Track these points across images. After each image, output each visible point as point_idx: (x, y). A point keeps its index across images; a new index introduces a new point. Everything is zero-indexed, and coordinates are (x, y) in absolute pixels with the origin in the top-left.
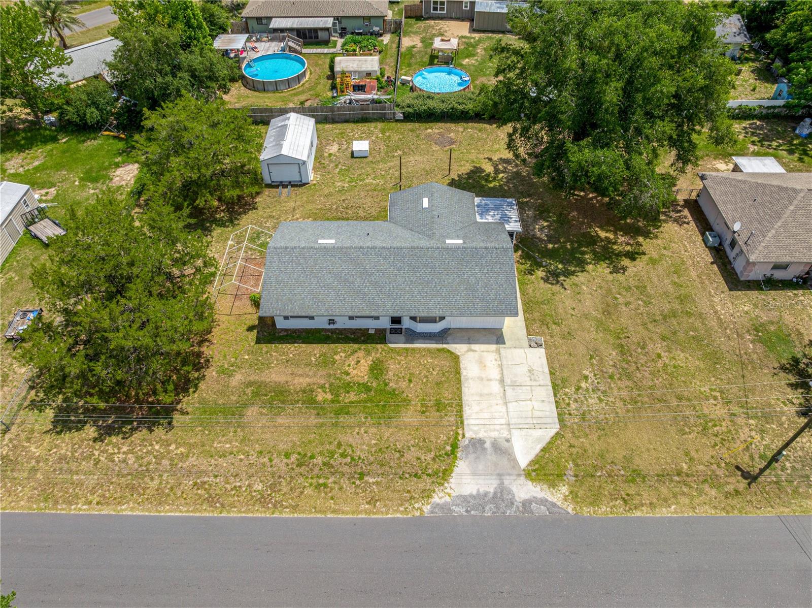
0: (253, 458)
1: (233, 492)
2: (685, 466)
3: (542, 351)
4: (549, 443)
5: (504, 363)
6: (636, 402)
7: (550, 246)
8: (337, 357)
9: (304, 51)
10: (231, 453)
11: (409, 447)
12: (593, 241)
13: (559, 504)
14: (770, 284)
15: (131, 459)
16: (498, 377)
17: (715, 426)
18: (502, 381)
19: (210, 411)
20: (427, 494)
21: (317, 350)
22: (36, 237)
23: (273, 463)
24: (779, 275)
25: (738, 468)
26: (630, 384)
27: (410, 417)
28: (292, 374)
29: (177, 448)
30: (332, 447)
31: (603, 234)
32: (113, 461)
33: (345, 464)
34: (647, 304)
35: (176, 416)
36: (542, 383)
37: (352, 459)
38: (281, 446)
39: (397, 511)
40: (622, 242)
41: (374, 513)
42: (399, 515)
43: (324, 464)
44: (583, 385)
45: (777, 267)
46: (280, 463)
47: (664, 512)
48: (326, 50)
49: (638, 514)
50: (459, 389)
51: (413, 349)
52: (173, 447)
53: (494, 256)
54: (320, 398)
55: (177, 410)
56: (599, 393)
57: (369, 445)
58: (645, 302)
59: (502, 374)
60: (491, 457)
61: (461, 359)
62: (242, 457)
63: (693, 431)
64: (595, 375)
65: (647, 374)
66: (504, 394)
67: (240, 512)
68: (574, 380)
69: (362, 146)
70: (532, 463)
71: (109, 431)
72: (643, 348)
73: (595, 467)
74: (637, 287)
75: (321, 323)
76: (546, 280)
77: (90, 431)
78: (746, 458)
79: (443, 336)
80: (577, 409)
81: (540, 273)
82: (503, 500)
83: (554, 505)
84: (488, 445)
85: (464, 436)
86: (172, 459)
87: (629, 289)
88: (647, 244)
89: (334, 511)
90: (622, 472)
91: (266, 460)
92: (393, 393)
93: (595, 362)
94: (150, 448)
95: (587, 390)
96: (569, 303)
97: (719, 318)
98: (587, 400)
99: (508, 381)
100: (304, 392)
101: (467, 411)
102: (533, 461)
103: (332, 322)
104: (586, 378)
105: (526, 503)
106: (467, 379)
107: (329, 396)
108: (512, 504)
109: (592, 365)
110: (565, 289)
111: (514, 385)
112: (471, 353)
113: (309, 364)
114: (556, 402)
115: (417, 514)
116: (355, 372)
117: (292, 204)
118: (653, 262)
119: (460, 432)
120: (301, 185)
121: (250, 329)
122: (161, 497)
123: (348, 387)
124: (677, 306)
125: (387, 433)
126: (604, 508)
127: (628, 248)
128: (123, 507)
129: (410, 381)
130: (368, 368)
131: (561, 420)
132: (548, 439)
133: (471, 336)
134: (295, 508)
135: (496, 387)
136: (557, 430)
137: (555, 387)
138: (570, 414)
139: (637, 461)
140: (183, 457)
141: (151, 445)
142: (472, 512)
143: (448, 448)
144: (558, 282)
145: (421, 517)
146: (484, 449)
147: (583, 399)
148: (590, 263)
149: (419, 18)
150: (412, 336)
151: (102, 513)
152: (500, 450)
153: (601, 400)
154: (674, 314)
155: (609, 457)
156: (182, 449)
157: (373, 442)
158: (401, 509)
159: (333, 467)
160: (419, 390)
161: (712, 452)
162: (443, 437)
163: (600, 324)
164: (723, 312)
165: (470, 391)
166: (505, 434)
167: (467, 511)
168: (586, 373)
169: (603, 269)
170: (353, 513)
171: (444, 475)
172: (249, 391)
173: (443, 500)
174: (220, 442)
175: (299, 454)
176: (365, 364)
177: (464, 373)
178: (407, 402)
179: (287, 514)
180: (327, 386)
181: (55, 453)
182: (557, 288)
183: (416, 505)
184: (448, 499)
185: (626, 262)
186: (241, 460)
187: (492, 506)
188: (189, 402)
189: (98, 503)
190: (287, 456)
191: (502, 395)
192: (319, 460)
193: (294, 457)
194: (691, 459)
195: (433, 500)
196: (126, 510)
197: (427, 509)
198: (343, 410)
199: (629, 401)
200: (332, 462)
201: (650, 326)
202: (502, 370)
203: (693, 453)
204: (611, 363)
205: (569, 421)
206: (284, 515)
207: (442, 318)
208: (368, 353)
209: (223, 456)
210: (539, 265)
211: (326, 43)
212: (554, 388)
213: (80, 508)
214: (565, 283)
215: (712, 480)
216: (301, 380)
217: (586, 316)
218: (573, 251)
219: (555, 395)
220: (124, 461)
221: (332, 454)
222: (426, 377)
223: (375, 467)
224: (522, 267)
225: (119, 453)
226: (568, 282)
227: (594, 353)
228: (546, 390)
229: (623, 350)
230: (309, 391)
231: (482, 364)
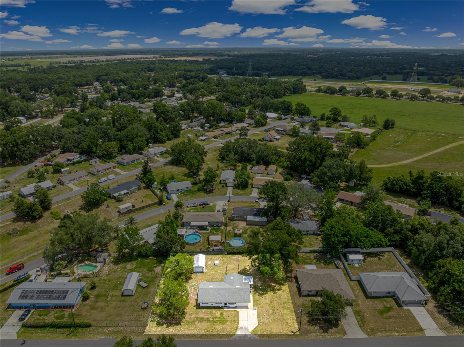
0: (198, 330)
1: (195, 336)
2: (282, 331)
3: (256, 310)
4: (256, 327)
5: (248, 313)
7: (261, 288)
8: (213, 312)
9: (200, 232)
11: (228, 328)
12: (270, 286)
13: (256, 338)
14: (308, 296)
15: (174, 331)
17: (289, 324)
18: (247, 316)
19: (188, 323)
21: (209, 310)
22: (141, 286)
23: (202, 331)
24: (310, 293)
25: (292, 332)
26: (274, 317)
27: (228, 323)
28: (204, 315)
31: (273, 285)
34: (280, 300)
35: (182, 323)
36: (255, 316)
37: (217, 331)
38: (203, 328)
39: (226, 339)
40: (277, 287)
41: (222, 339)
45: (309, 291)
47: (276, 339)
48: (206, 232)
49: (271, 339)
50: (238, 318)
51: (229, 310)
52: (182, 329)
53: (246, 290)
54: (210, 320)
56: (267, 318)
60: (244, 330)
61: (239, 312)
64: (267, 315)
65: (277, 315)
66: (248, 319)
68: (262, 316)
69: (217, 262)
70: (252, 331)
72: (278, 310)
73: (264, 332)
74: (279, 297)
75: (209, 305)
76: (258, 295)
77: (165, 326)
78: (294, 330)
79: (235, 307)
80: (262, 321)
81: (258, 294)
82: (246, 337)
84: (243, 328)
85: (239, 326)
87: (277, 297)
88: (282, 287)
90: (269, 332)
92: (225, 319)
94: (177, 329)
95: (265, 318)
96: (263, 300)
101: (240, 322)
103: (212, 304)
105: (250, 337)
107: (212, 319)
108: (248, 338)
111: (250, 317)
112: (241, 311)
113: (207, 313)
114: (258, 320)
116: (217, 315)
117: (201, 278)
118: (284, 291)
120: (202, 272)
121: (194, 306)
123: (216, 318)
124: (287, 301)
125: (224, 326)
126: (265, 338)
127: (278, 288)
129: (228, 316)
131: (258, 323)
133: (242, 307)
134: (207, 339)
135: (246, 318)
136: (258, 325)
137: (258, 318)
138: (260, 322)
140: (184, 330)
143: (236, 328)
147: (263, 319)
148: (269, 291)
149: (232, 220)
150: (229, 308)
152: (246, 329)
153: (267, 320)
154: (286, 303)
155: (267, 330)
159: (213, 332)
160: (230, 318)
161: (287, 329)
163: (269, 305)
165: (240, 318)
166: (247, 326)
167: (239, 339)
168: (265, 314)
169: (272, 293)
170: (218, 339)
172: (195, 318)
173: (234, 337)
174: (191, 328)
176: (219, 313)
177: (239, 315)
178: (228, 320)
179: (205, 339)
180: (211, 317)
182: (261, 297)
183: (229, 338)
185: (277, 291)
187: (244, 338)
188: (184, 320)
190: (204, 330)
192: (211, 331)
197: (231, 338)
198: (215, 322)
199: (273, 320)
201: (280, 305)
204: (270, 313)
205: (260, 324)
207: (235, 303)
208: (220, 311)
209: (192, 330)
210: (257, 292)
211: (205, 229)
216: (206, 316)
217: (267, 303)
218: (266, 289)
221: (213, 330)
222: (232, 316)
223: (222, 332)
224: (253, 293)
226: (263, 296)
227: (267, 311)
228: (256, 318)
229: (273, 310)
230: (208, 318)
231: (243, 313)
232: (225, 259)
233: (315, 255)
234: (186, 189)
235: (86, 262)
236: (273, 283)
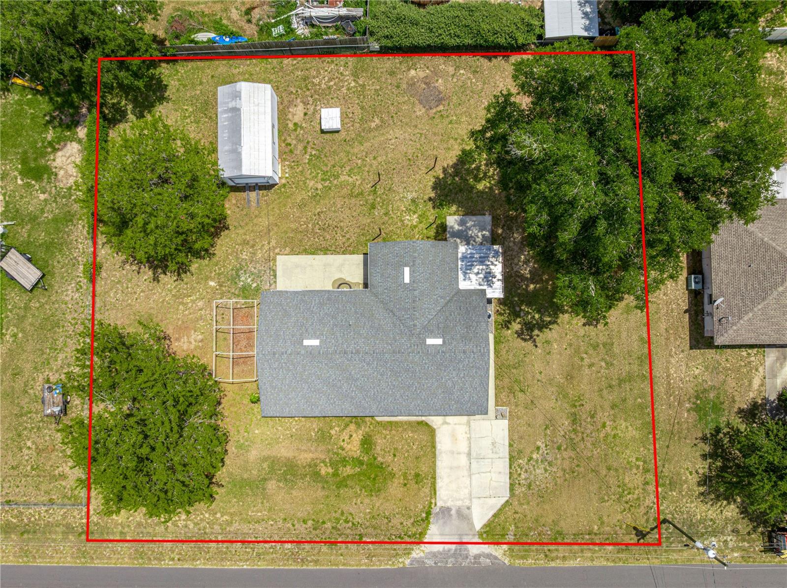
0: (280, 524)
1: (272, 550)
2: (596, 527)
3: (506, 422)
4: (500, 510)
5: (473, 436)
6: (573, 472)
7: (532, 286)
8: (333, 432)
10: (263, 520)
11: (394, 514)
13: (499, 557)
15: (191, 525)
16: (466, 450)
17: (629, 493)
18: (469, 454)
19: (238, 487)
20: (407, 552)
21: (315, 423)
22: (13, 279)
23: (296, 526)
25: (635, 528)
26: (572, 454)
27: (394, 488)
28: (298, 449)
29: (222, 516)
30: (338, 515)
32: (178, 526)
33: (348, 528)
34: (609, 365)
35: (215, 490)
36: (501, 455)
37: (353, 524)
38: (299, 515)
39: (387, 564)
41: (371, 566)
42: (388, 567)
43: (333, 528)
44: (535, 456)
46: (301, 528)
47: (571, 563)
49: (553, 564)
50: (434, 463)
51: (396, 422)
52: (218, 515)
53: (471, 360)
54: (323, 472)
55: (214, 483)
56: (546, 464)
57: (365, 514)
58: (607, 364)
59: (470, 447)
60: (455, 521)
61: (437, 432)
62: (272, 523)
63: (611, 499)
64: (546, 446)
65: (589, 444)
66: (470, 467)
67: (279, 566)
68: (528, 451)
69: (332, 119)
70: (485, 526)
72: (592, 417)
73: (530, 529)
74: (604, 345)
76: (519, 334)
78: (643, 521)
80: (526, 479)
81: (516, 326)
82: (461, 555)
83: (496, 558)
84: (453, 512)
85: (436, 505)
86: (220, 525)
87: (595, 347)
89: (344, 565)
90: (549, 533)
91: (289, 525)
92: (381, 467)
93: (548, 432)
94: (202, 516)
95: (537, 461)
96: (538, 366)
97: (669, 383)
98: (535, 470)
99: (474, 454)
100: (310, 466)
101: (440, 484)
102: (485, 525)
104: (538, 448)
105: (476, 557)
106: (441, 453)
107: (330, 470)
108: (467, 557)
109: (546, 435)
110: (536, 346)
111: (479, 458)
112: (445, 426)
113: (309, 440)
114: (510, 473)
115: (401, 566)
116: (349, 446)
119: (433, 501)
120: (269, 187)
123: (344, 461)
125: (378, 503)
126: (530, 561)
128: (198, 563)
129: (395, 455)
130: (359, 443)
131: (512, 489)
132: (499, 506)
134: (316, 562)
135: (463, 460)
136: (506, 499)
137: (512, 459)
138: (519, 484)
139: (562, 524)
140: (229, 523)
141: (202, 514)
142: (439, 564)
143: (424, 515)
144: (531, 337)
145: (404, 568)
146: (450, 515)
147: (532, 469)
148: (567, 312)
151: (185, 567)
152: (462, 516)
153: (546, 470)
154: (630, 378)
155: (542, 521)
156: (226, 517)
157: (368, 511)
158: (390, 563)
159: (339, 530)
160: (402, 464)
161: (619, 517)
162: (420, 506)
163: (560, 386)
164: (675, 375)
165: (443, 464)
166: (467, 503)
167: (435, 563)
168: (539, 443)
169: (577, 320)
170: (357, 566)
171: (420, 536)
172: (265, 465)
173: (419, 556)
174: (253, 512)
175: (313, 520)
176: (357, 437)
177: (439, 446)
178: (392, 475)
179: (311, 567)
180: (327, 460)
181: (133, 520)
182: (529, 345)
183: (400, 560)
184: (422, 554)
186: (272, 525)
187: (453, 560)
189: (179, 560)
190: (305, 522)
191: (468, 467)
192: (329, 525)
193: (310, 523)
194: (602, 523)
195: (412, 556)
197: (407, 562)
198: (342, 483)
199: (568, 471)
200: (338, 526)
201: (605, 392)
202: (470, 443)
203: (605, 518)
204: (563, 433)
205: (518, 491)
206: (310, 568)
208: (359, 426)
209: (258, 522)
210: (516, 315)
212: (510, 460)
213: (168, 564)
214: (538, 339)
216: (306, 456)
217: (550, 382)
219: (510, 468)
220: (186, 526)
221: (338, 520)
222: (408, 451)
223: (370, 530)
224: (500, 318)
225: (179, 520)
226: (541, 336)
227: (550, 424)
228: (502, 465)
229: (575, 419)
230: (313, 465)
231: (454, 437)
232: (372, 87)
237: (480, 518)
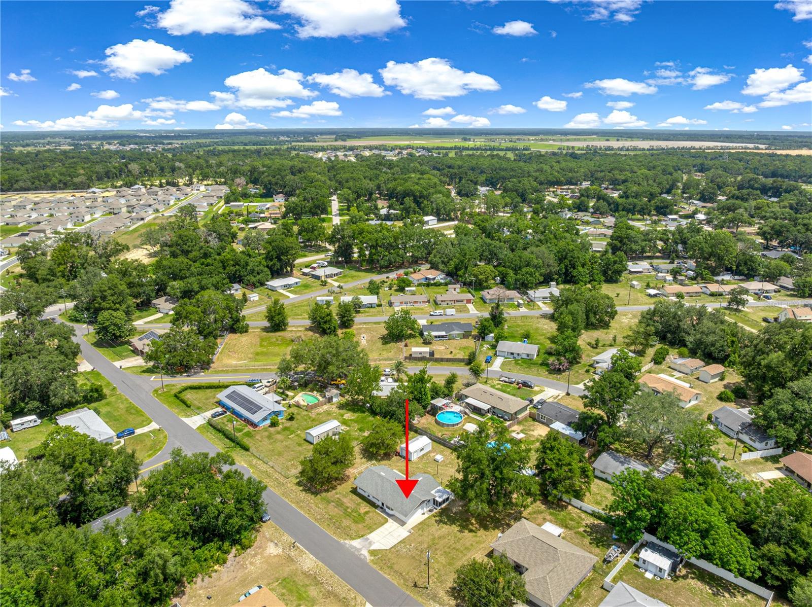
1: (313, 515)
2: (404, 574)
3: (409, 534)
4: (382, 549)
5: (397, 530)
7: (452, 514)
8: (362, 505)
9: (471, 415)
10: (320, 508)
11: (353, 530)
12: (467, 521)
13: (368, 559)
15: (303, 498)
16: (391, 531)
18: (390, 533)
19: (323, 499)
20: (345, 539)
21: (360, 500)
25: (415, 583)
27: (360, 526)
28: (349, 502)
29: (312, 501)
31: (473, 521)
33: (338, 524)
34: (455, 543)
35: (319, 496)
36: (399, 539)
37: (340, 525)
38: (330, 513)
40: (475, 527)
41: (332, 535)
42: (336, 539)
43: (334, 522)
44: (408, 546)
46: (327, 516)
47: (386, 576)
48: (479, 418)
49: (380, 572)
50: (378, 528)
51: (379, 513)
54: (348, 510)
55: (320, 494)
56: (409, 550)
57: (346, 524)
60: (367, 543)
61: (388, 522)
62: (321, 510)
64: (414, 546)
67: (310, 518)
68: (407, 544)
69: (439, 457)
70: (373, 550)
71: (304, 490)
72: (436, 550)
73: (385, 560)
74: (459, 538)
75: (366, 495)
76: (436, 521)
77: (301, 488)
78: (420, 583)
79: (390, 516)
80: (398, 549)
81: (437, 519)
82: (358, 551)
83: (366, 558)
84: (369, 541)
85: (367, 536)
86: (309, 502)
87: (455, 537)
88: (482, 532)
89: (326, 530)
90: (389, 564)
91: (325, 514)
92: (364, 519)
93: (418, 544)
95: (407, 548)
96: (433, 529)
101: (374, 533)
103: (369, 496)
104: (411, 545)
105: (361, 554)
106: (383, 527)
107: (350, 511)
110: (438, 526)
111: (391, 535)
112: (391, 523)
113: (355, 502)
114: (396, 544)
116: (362, 510)
117: (399, 464)
118: (476, 536)
121: (352, 488)
122: (301, 507)
123: (356, 512)
124: (462, 549)
125: (353, 525)
126: (375, 566)
127: (474, 529)
129: (370, 519)
130: (365, 511)
131: (391, 548)
133: (397, 520)
134: (320, 525)
135: (387, 533)
136: (387, 549)
137: (400, 542)
138: (395, 548)
139: (395, 565)
140: (312, 503)
141: (309, 497)
142: (349, 548)
143: (361, 536)
144: (439, 523)
145: (339, 542)
146: (367, 541)
147: (403, 548)
148: (456, 525)
149: (534, 420)
150: (384, 511)
151: (289, 503)
152: (370, 543)
153: (407, 551)
154: (458, 550)
155: (391, 561)
157: (348, 524)
158: (338, 538)
160: (370, 522)
161: (415, 576)
162: (362, 533)
163: (434, 539)
165: (380, 529)
166: (375, 541)
169: (458, 528)
170: (328, 532)
171: (352, 539)
172: (337, 500)
174: (321, 505)
175: (332, 517)
177: (384, 525)
178: (364, 523)
179: (318, 524)
180: (353, 509)
182: (436, 524)
183: (341, 540)
184: (348, 543)
185: (466, 531)
187: (355, 550)
188: (324, 494)
189: (290, 501)
190: (329, 516)
191: (386, 535)
192: (334, 520)
194: (408, 574)
195: (345, 541)
196: (293, 505)
198: (350, 515)
199: (413, 556)
200: (336, 522)
201: (446, 548)
202: (394, 531)
203: (410, 573)
204: (422, 547)
205: (393, 550)
207: (392, 510)
208: (369, 508)
210: (441, 516)
211: (483, 415)
213: (287, 500)
215: (405, 580)
216: (349, 504)
217: (433, 535)
218: (457, 520)
219: (398, 543)
221: (338, 521)
222: (375, 521)
223: (342, 529)
226: (441, 525)
227: (421, 543)
228: (396, 542)
229: (429, 547)
230: (348, 507)
231: (391, 527)
233: (596, 522)
234: (525, 356)
235: (315, 392)
236: (475, 520)
237: (374, 547)
